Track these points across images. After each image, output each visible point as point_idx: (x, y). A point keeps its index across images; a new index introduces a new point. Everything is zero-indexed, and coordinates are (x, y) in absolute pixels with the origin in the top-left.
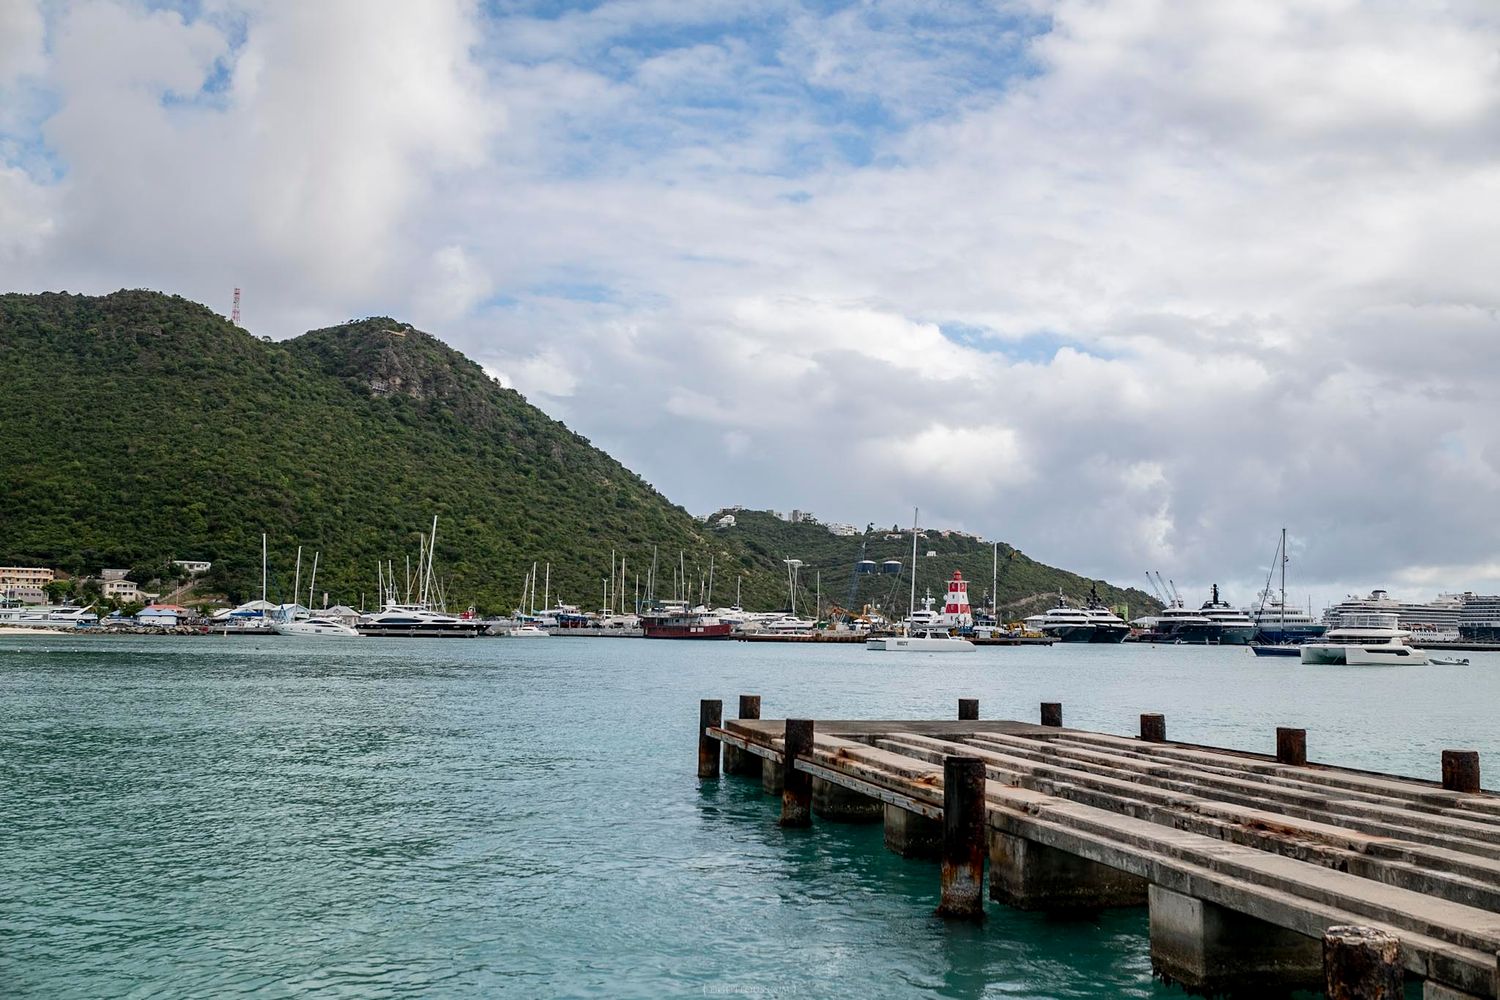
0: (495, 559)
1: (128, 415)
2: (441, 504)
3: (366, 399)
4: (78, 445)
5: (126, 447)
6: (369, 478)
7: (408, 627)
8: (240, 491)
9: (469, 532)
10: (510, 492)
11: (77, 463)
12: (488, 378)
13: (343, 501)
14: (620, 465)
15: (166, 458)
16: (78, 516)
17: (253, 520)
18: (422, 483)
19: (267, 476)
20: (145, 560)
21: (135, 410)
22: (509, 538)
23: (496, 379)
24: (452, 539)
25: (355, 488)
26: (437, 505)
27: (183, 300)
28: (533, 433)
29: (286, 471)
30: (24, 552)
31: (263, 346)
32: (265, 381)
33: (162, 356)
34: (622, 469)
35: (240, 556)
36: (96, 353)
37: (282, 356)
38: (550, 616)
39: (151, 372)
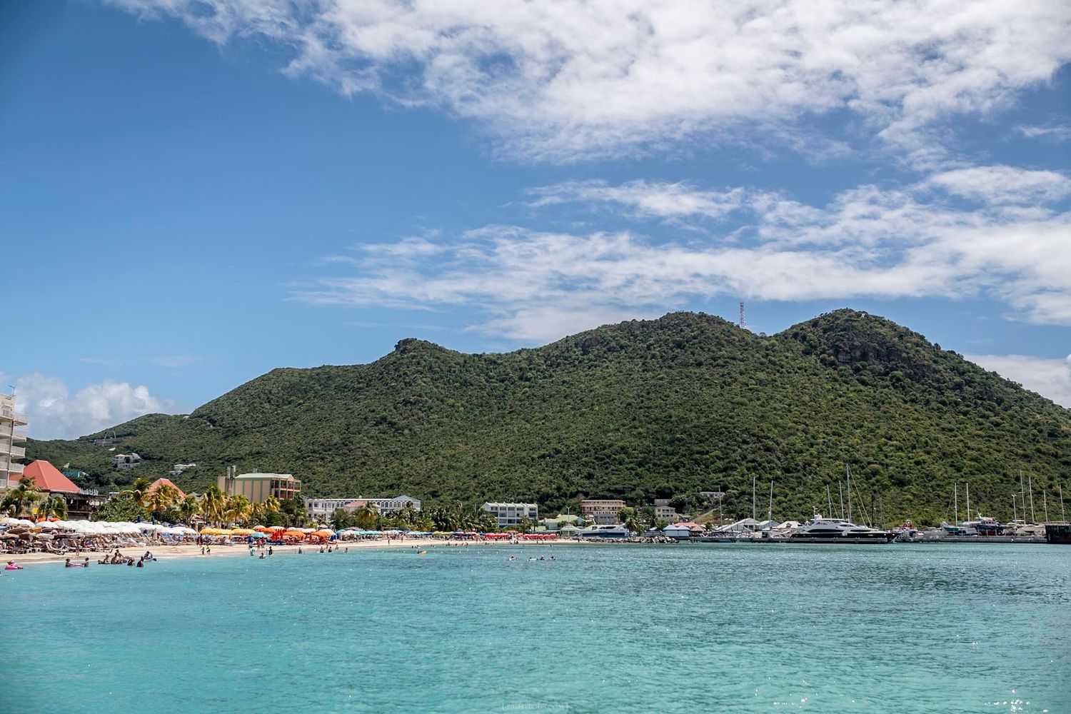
0: (939, 482)
1: (673, 395)
2: (894, 442)
3: (835, 369)
4: (643, 419)
5: (671, 417)
6: (838, 426)
7: (832, 536)
8: (745, 442)
9: (917, 463)
10: (951, 430)
11: (640, 430)
12: (930, 344)
13: (817, 444)
14: (1051, 402)
15: (695, 422)
16: (640, 465)
17: (753, 461)
18: (878, 428)
19: (762, 430)
20: (682, 492)
21: (677, 392)
22: (951, 466)
23: (936, 345)
24: (902, 468)
25: (827, 434)
26: (890, 443)
27: (705, 316)
28: (969, 383)
29: (776, 426)
30: (609, 490)
31: (760, 340)
32: (762, 364)
33: (693, 353)
34: (1053, 405)
35: (744, 488)
36: (654, 356)
37: (773, 345)
38: (972, 526)
39: (687, 365)
